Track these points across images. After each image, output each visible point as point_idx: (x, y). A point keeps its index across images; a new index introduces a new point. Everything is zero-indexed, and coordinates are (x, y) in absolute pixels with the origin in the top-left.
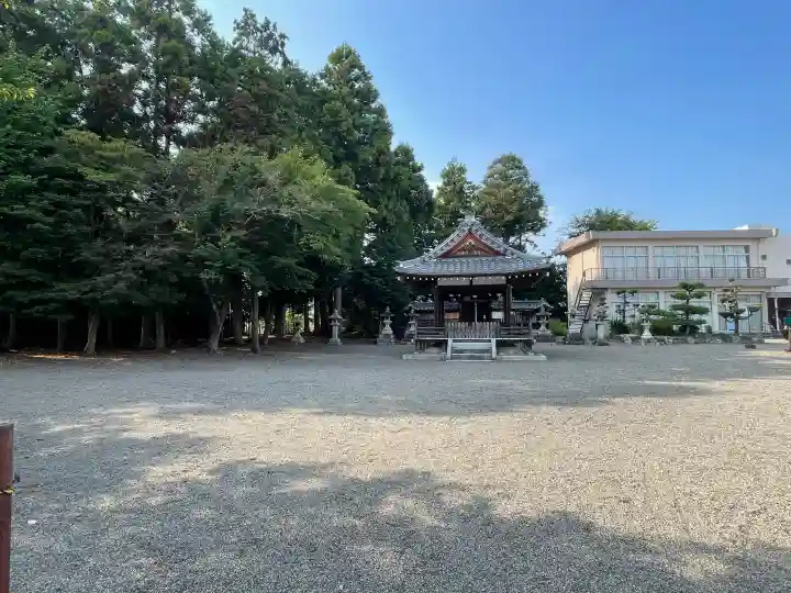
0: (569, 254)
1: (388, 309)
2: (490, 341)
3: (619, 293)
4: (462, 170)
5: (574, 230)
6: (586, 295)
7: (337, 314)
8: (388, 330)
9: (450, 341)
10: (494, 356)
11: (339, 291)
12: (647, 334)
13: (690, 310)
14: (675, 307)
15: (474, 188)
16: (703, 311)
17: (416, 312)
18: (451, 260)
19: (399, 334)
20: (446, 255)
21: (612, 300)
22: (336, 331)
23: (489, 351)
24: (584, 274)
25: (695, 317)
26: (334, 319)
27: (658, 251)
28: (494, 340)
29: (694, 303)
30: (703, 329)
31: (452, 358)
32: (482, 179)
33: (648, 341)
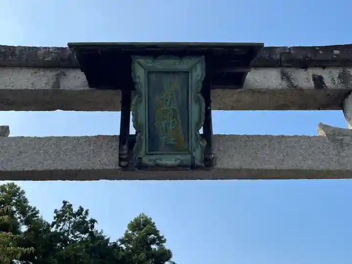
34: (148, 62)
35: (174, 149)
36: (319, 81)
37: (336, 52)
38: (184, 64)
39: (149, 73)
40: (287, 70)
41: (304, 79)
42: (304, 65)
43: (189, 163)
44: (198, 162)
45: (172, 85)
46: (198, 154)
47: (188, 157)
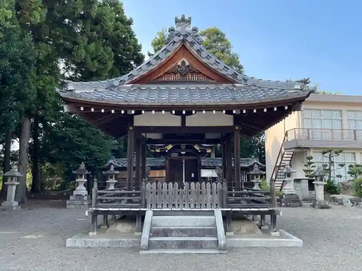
1: (83, 165)
2: (212, 213)
3: (324, 153)
8: (81, 189)
9: (149, 213)
10: (222, 242)
18: (154, 87)
26: (12, 177)
28: (218, 213)
31: (150, 246)
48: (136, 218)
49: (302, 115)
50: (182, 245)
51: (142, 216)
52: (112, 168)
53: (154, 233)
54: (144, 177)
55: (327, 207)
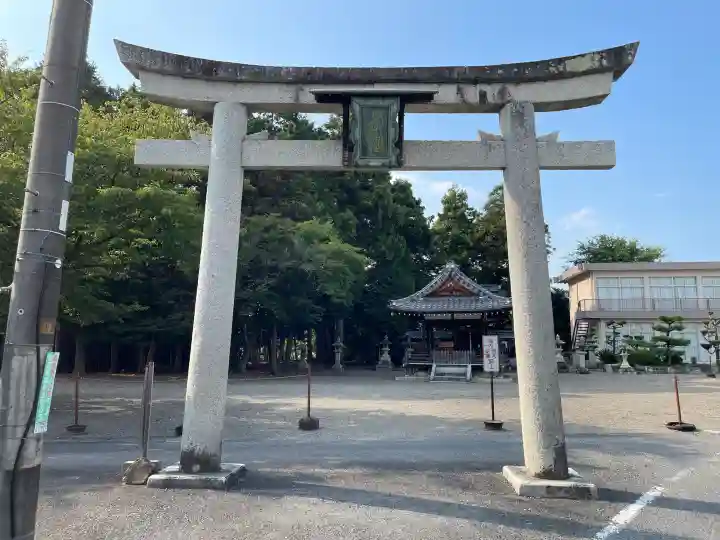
0: (572, 281)
1: (386, 337)
2: (467, 366)
3: (609, 324)
4: (463, 196)
5: (580, 257)
6: (584, 325)
7: (339, 342)
8: (386, 357)
9: (434, 366)
10: (469, 379)
11: (341, 322)
12: (625, 364)
13: (670, 342)
14: (656, 339)
15: (474, 214)
16: (686, 343)
17: (413, 340)
18: (435, 299)
19: (397, 361)
20: (433, 294)
21: (604, 331)
22: (338, 357)
23: (465, 374)
24: (579, 305)
25: (677, 348)
26: (337, 347)
27: (654, 282)
28: (470, 366)
29: (675, 335)
30: (687, 359)
31: (434, 379)
32: (483, 205)
33: (626, 370)
34: (362, 101)
35: (378, 155)
36: (483, 95)
37: (500, 71)
38: (386, 102)
39: (362, 108)
40: (461, 86)
41: (472, 94)
42: (475, 82)
43: (388, 164)
44: (394, 163)
45: (378, 115)
46: (394, 159)
47: (387, 161)
48: (427, 369)
49: (596, 283)
50: (449, 379)
51: (431, 366)
52: (409, 340)
53: (436, 374)
54: (432, 348)
55: (587, 373)
